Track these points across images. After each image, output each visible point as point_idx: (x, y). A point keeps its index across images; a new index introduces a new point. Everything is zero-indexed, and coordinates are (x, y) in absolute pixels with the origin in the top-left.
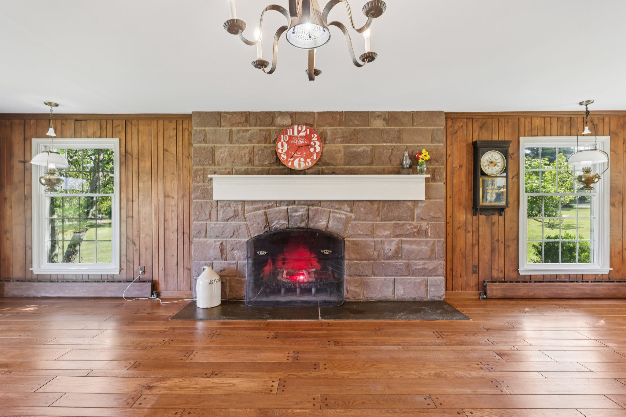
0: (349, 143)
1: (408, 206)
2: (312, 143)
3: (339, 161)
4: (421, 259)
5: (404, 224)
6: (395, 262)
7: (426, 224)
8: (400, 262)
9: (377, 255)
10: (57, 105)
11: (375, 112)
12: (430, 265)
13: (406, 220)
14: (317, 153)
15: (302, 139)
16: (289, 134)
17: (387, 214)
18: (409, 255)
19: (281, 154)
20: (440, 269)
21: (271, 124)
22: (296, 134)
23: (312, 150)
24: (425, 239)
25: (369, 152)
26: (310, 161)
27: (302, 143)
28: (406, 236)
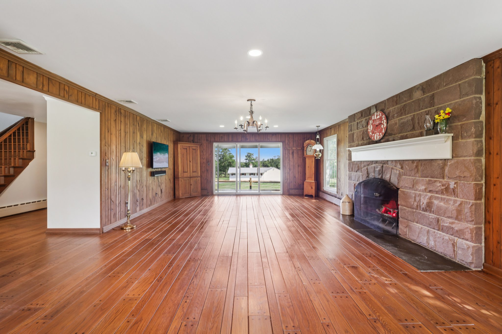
0: (401, 116)
1: (439, 164)
2: (382, 122)
3: (396, 131)
4: (449, 217)
5: (435, 181)
6: (428, 215)
7: (454, 183)
8: (432, 216)
9: (416, 205)
10: (319, 126)
11: (416, 86)
12: (458, 226)
13: (437, 178)
14: (384, 128)
15: (378, 121)
16: (373, 119)
17: (423, 171)
18: (439, 211)
19: (370, 132)
20: (467, 233)
21: (369, 114)
22: (375, 118)
23: (382, 126)
24: (453, 198)
25: (411, 120)
26: (381, 134)
27: (378, 123)
28: (437, 192)
